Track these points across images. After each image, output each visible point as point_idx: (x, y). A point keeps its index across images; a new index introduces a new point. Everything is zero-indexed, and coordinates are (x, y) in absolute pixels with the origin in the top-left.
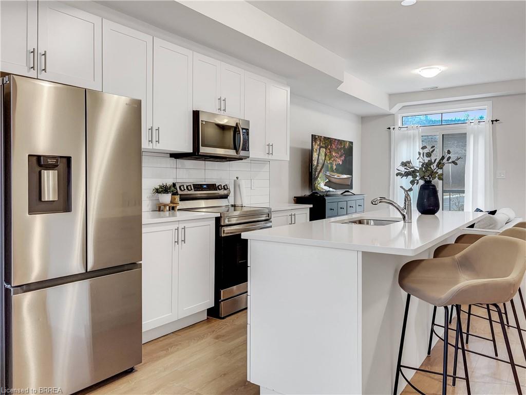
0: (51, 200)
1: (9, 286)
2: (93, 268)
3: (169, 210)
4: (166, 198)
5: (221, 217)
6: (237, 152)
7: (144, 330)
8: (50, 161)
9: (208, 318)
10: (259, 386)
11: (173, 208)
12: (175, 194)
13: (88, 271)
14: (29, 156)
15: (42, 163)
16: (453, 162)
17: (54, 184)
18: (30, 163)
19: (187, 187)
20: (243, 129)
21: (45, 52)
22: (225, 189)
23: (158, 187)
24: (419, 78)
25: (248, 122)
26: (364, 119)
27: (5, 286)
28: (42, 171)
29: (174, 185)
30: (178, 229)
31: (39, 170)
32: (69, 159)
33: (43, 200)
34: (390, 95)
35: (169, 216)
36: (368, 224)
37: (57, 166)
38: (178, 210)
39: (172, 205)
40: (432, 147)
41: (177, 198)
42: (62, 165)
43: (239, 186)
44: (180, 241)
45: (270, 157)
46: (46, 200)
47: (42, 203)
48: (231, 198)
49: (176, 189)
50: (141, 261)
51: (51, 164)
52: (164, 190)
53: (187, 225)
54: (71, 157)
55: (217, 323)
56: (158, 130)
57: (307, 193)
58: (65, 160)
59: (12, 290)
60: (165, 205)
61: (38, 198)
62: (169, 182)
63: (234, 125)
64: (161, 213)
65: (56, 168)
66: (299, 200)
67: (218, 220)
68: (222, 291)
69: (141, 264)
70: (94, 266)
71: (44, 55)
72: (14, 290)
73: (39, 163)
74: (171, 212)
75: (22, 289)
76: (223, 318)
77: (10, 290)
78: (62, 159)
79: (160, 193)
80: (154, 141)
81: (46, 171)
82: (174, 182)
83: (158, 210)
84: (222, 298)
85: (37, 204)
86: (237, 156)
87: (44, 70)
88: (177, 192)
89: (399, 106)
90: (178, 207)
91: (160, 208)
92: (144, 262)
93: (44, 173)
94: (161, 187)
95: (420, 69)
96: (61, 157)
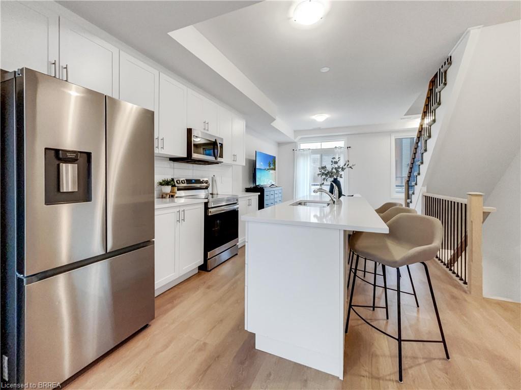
0: (70, 191)
1: (22, 276)
2: (111, 249)
3: (169, 197)
4: (168, 189)
5: (208, 202)
6: (216, 158)
7: (156, 288)
8: (69, 155)
9: (199, 272)
10: (255, 334)
11: (172, 196)
12: (174, 186)
13: (108, 251)
14: (46, 149)
15: (61, 156)
16: (350, 167)
17: (74, 177)
18: (47, 156)
19: (182, 181)
20: (220, 143)
21: (67, 65)
22: (206, 183)
23: (162, 181)
24: (314, 121)
25: (222, 139)
26: (279, 144)
27: (17, 275)
28: (61, 164)
29: (173, 180)
30: (179, 212)
31: (58, 163)
32: (89, 155)
33: (61, 191)
34: (295, 131)
35: (169, 202)
36: (304, 205)
37: (77, 160)
38: (176, 197)
39: (172, 194)
40: (339, 158)
41: (176, 189)
42: (82, 159)
43: (215, 181)
44: (181, 220)
45: (235, 163)
46: (65, 191)
47: (60, 194)
48: (210, 189)
49: (174, 182)
50: (154, 238)
51: (71, 158)
52: (166, 183)
53: (185, 208)
54: (91, 153)
55: (206, 275)
56: (163, 139)
57: (252, 186)
58: (85, 155)
59: (25, 280)
60: (167, 194)
61: (56, 190)
62: (169, 178)
63: (214, 141)
64: (164, 199)
65: (76, 162)
66: (248, 190)
67: (206, 204)
68: (209, 253)
69: (154, 241)
70: (113, 248)
71: (66, 68)
72: (27, 281)
73: (57, 156)
74: (170, 199)
75: (38, 277)
76: (210, 271)
77: (23, 280)
78: (82, 154)
79: (163, 185)
80: (160, 147)
81: (64, 165)
82: (173, 177)
83: (161, 197)
84: (209, 258)
85: (54, 195)
86: (216, 161)
87: (66, 81)
88: (175, 185)
89: (299, 137)
90: (176, 195)
91: (163, 196)
92: (157, 240)
93: (62, 166)
94: (164, 181)
95: (316, 116)
96: (81, 152)
